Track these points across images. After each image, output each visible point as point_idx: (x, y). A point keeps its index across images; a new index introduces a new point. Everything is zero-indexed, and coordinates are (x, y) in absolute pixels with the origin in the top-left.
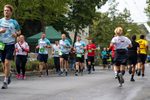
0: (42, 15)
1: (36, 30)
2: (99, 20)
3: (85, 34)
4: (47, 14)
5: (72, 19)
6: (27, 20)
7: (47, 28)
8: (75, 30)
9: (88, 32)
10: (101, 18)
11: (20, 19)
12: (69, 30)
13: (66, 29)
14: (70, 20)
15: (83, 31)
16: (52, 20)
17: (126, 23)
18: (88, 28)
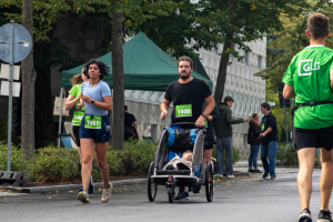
2: (300, 11)
3: (253, 60)
5: (213, 9)
6: (62, 12)
7: (127, 39)
8: (221, 47)
9: (264, 54)
10: (308, 6)
11: (41, 11)
12: (201, 45)
13: (193, 42)
14: (205, 13)
15: (248, 50)
16: (146, 13)
18: (265, 38)
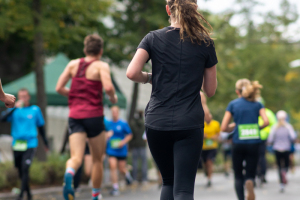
0: (36, 22)
1: (15, 67)
4: (48, 16)
14: (118, 36)
17: (286, 43)
